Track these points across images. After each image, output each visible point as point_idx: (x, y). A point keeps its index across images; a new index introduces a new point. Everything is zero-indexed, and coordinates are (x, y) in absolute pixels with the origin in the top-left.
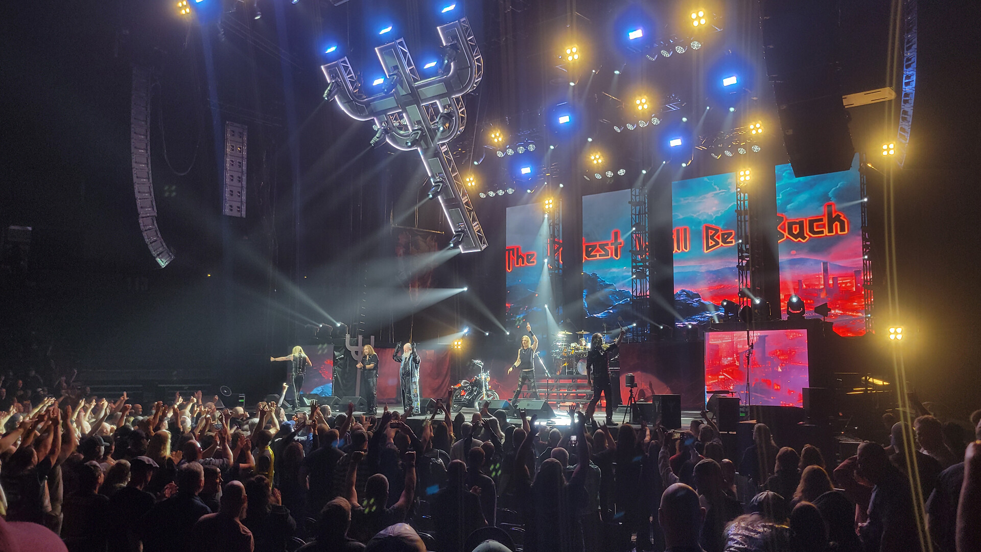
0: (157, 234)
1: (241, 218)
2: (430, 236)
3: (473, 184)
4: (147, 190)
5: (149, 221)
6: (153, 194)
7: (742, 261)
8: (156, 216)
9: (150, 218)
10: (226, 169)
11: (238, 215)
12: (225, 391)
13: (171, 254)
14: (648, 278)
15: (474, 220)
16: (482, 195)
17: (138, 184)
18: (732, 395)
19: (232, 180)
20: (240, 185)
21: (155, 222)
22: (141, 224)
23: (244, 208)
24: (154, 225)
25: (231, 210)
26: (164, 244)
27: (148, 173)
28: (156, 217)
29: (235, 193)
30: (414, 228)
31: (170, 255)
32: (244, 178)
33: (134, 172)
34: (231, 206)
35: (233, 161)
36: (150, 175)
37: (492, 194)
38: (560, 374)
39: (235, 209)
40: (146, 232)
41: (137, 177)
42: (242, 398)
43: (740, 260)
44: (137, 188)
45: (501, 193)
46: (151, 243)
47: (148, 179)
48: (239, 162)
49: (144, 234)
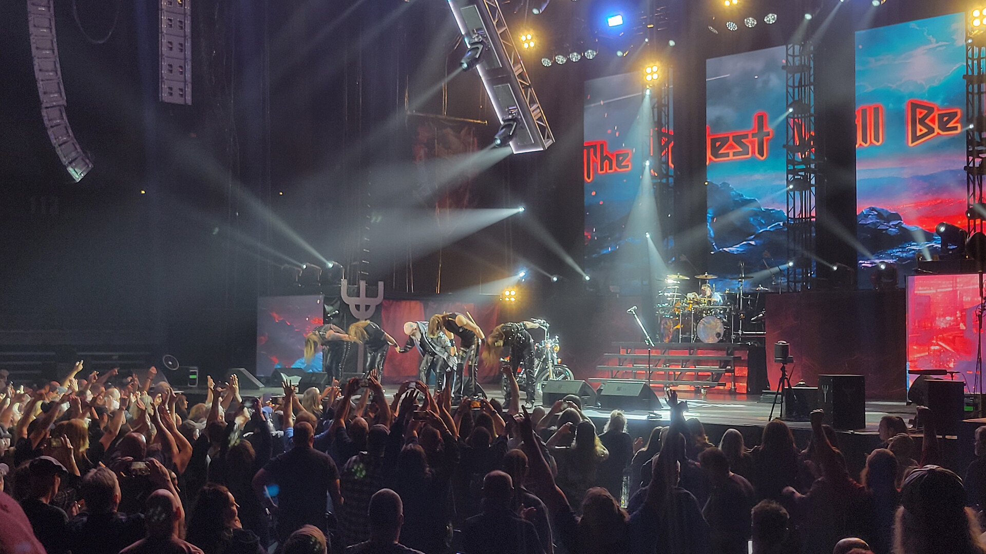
0: (68, 132)
1: (186, 105)
2: (466, 128)
3: (532, 44)
4: (50, 66)
5: (55, 113)
6: (59, 73)
7: (973, 160)
8: (65, 104)
9: (58, 108)
10: (162, 32)
11: (180, 101)
12: (170, 363)
13: (87, 161)
14: (813, 189)
15: (532, 102)
16: (547, 62)
17: (38, 58)
18: (952, 376)
19: (171, 49)
20: (181, 55)
21: (64, 115)
22: (45, 118)
23: (189, 90)
24: (63, 119)
25: (171, 94)
26: (78, 147)
27: (52, 41)
28: (65, 107)
29: (176, 69)
30: (440, 116)
31: (87, 164)
32: (188, 45)
33: (32, 41)
34: (171, 88)
35: (170, 20)
36: (55, 45)
37: (561, 59)
38: (671, 341)
39: (176, 92)
40: (52, 130)
41: (37, 48)
42: (194, 373)
43: (971, 158)
44: (37, 64)
45: (575, 57)
46: (60, 145)
47: (53, 50)
48: (180, 22)
49: (50, 133)
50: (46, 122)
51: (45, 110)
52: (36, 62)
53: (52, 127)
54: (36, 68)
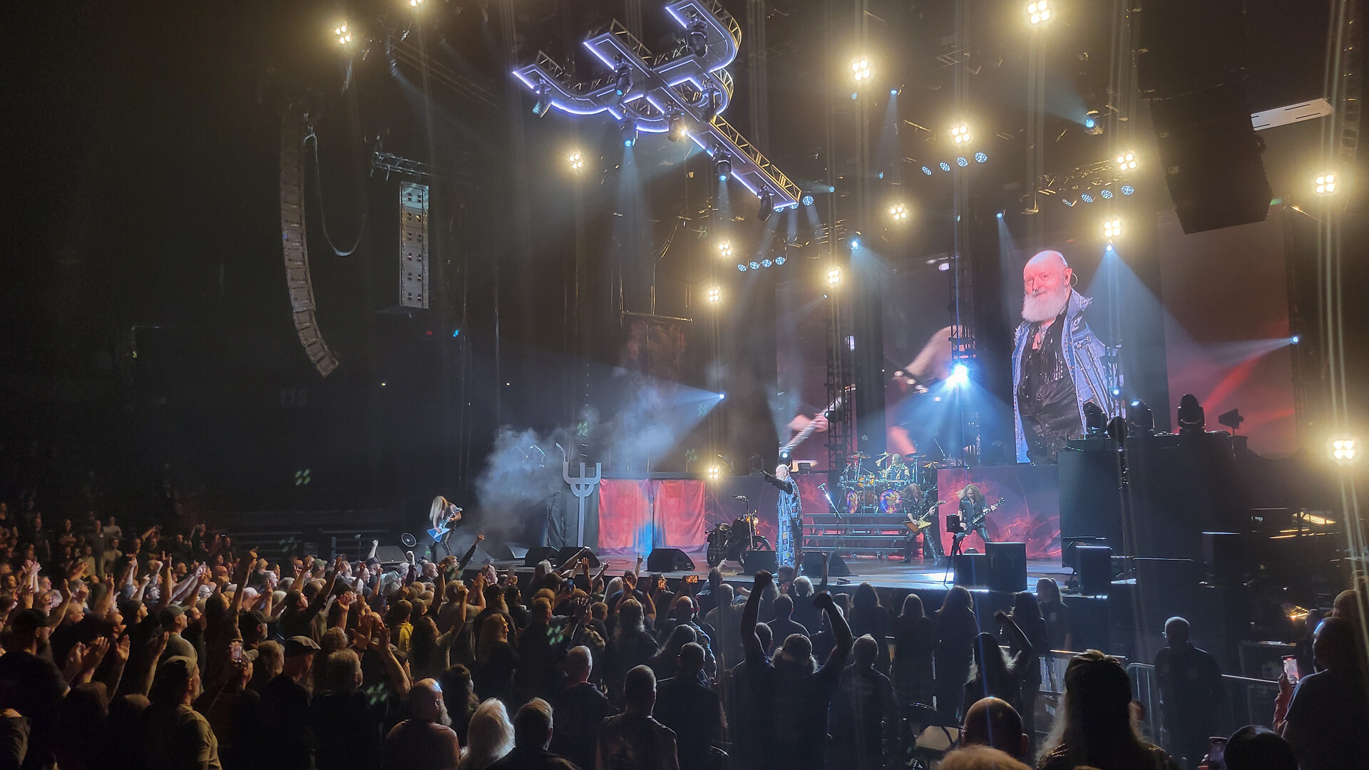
0: (316, 334)
1: (423, 309)
2: (674, 325)
3: (729, 253)
4: (302, 276)
5: (305, 317)
6: (310, 281)
8: (315, 309)
9: (308, 312)
10: (402, 245)
11: (419, 305)
12: (408, 540)
13: (334, 359)
16: (742, 268)
17: (291, 269)
19: (410, 259)
20: (419, 266)
21: (313, 318)
22: (296, 322)
23: (426, 296)
24: (312, 322)
25: (410, 299)
26: (326, 347)
27: (303, 253)
28: (314, 312)
29: (415, 277)
30: (650, 315)
31: (333, 361)
32: (426, 256)
33: (286, 253)
34: (410, 294)
35: (410, 234)
36: (306, 257)
37: (754, 265)
39: (415, 298)
40: (302, 332)
41: (290, 260)
44: (290, 274)
45: (767, 264)
46: (309, 346)
47: (304, 262)
48: (420, 236)
49: (300, 335)
50: (297, 326)
51: (296, 315)
52: (289, 272)
53: (302, 329)
54: (289, 277)
